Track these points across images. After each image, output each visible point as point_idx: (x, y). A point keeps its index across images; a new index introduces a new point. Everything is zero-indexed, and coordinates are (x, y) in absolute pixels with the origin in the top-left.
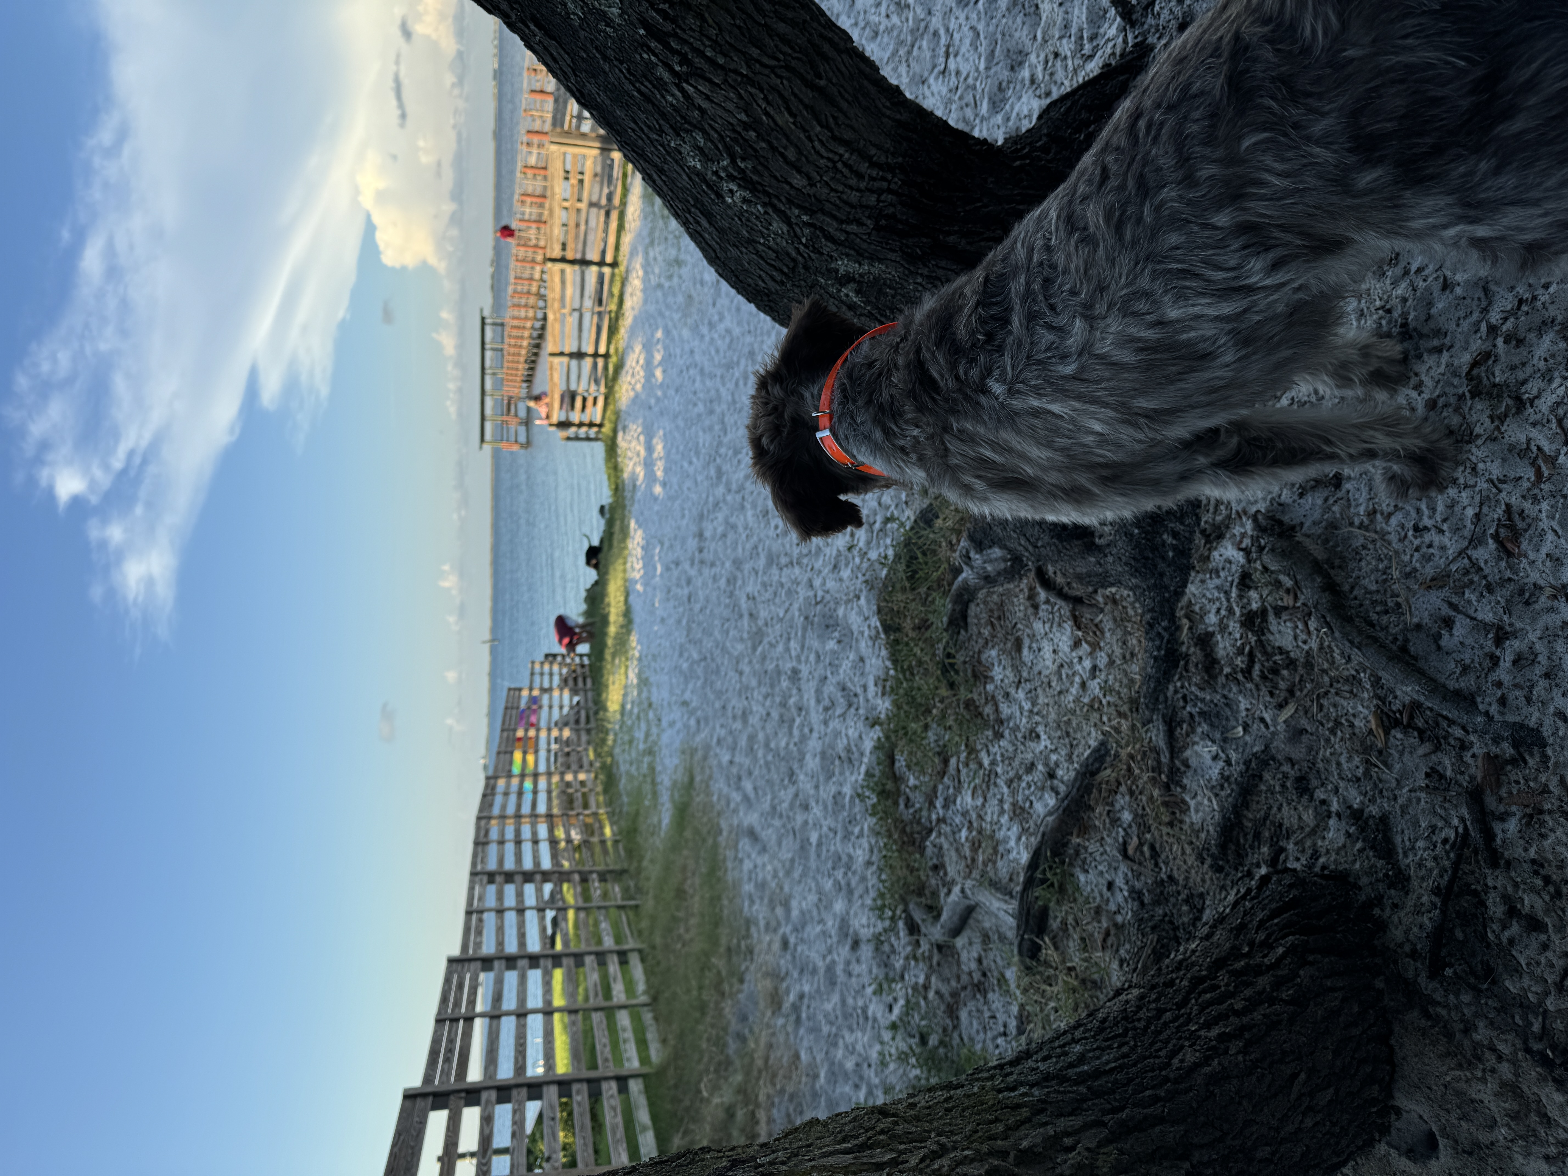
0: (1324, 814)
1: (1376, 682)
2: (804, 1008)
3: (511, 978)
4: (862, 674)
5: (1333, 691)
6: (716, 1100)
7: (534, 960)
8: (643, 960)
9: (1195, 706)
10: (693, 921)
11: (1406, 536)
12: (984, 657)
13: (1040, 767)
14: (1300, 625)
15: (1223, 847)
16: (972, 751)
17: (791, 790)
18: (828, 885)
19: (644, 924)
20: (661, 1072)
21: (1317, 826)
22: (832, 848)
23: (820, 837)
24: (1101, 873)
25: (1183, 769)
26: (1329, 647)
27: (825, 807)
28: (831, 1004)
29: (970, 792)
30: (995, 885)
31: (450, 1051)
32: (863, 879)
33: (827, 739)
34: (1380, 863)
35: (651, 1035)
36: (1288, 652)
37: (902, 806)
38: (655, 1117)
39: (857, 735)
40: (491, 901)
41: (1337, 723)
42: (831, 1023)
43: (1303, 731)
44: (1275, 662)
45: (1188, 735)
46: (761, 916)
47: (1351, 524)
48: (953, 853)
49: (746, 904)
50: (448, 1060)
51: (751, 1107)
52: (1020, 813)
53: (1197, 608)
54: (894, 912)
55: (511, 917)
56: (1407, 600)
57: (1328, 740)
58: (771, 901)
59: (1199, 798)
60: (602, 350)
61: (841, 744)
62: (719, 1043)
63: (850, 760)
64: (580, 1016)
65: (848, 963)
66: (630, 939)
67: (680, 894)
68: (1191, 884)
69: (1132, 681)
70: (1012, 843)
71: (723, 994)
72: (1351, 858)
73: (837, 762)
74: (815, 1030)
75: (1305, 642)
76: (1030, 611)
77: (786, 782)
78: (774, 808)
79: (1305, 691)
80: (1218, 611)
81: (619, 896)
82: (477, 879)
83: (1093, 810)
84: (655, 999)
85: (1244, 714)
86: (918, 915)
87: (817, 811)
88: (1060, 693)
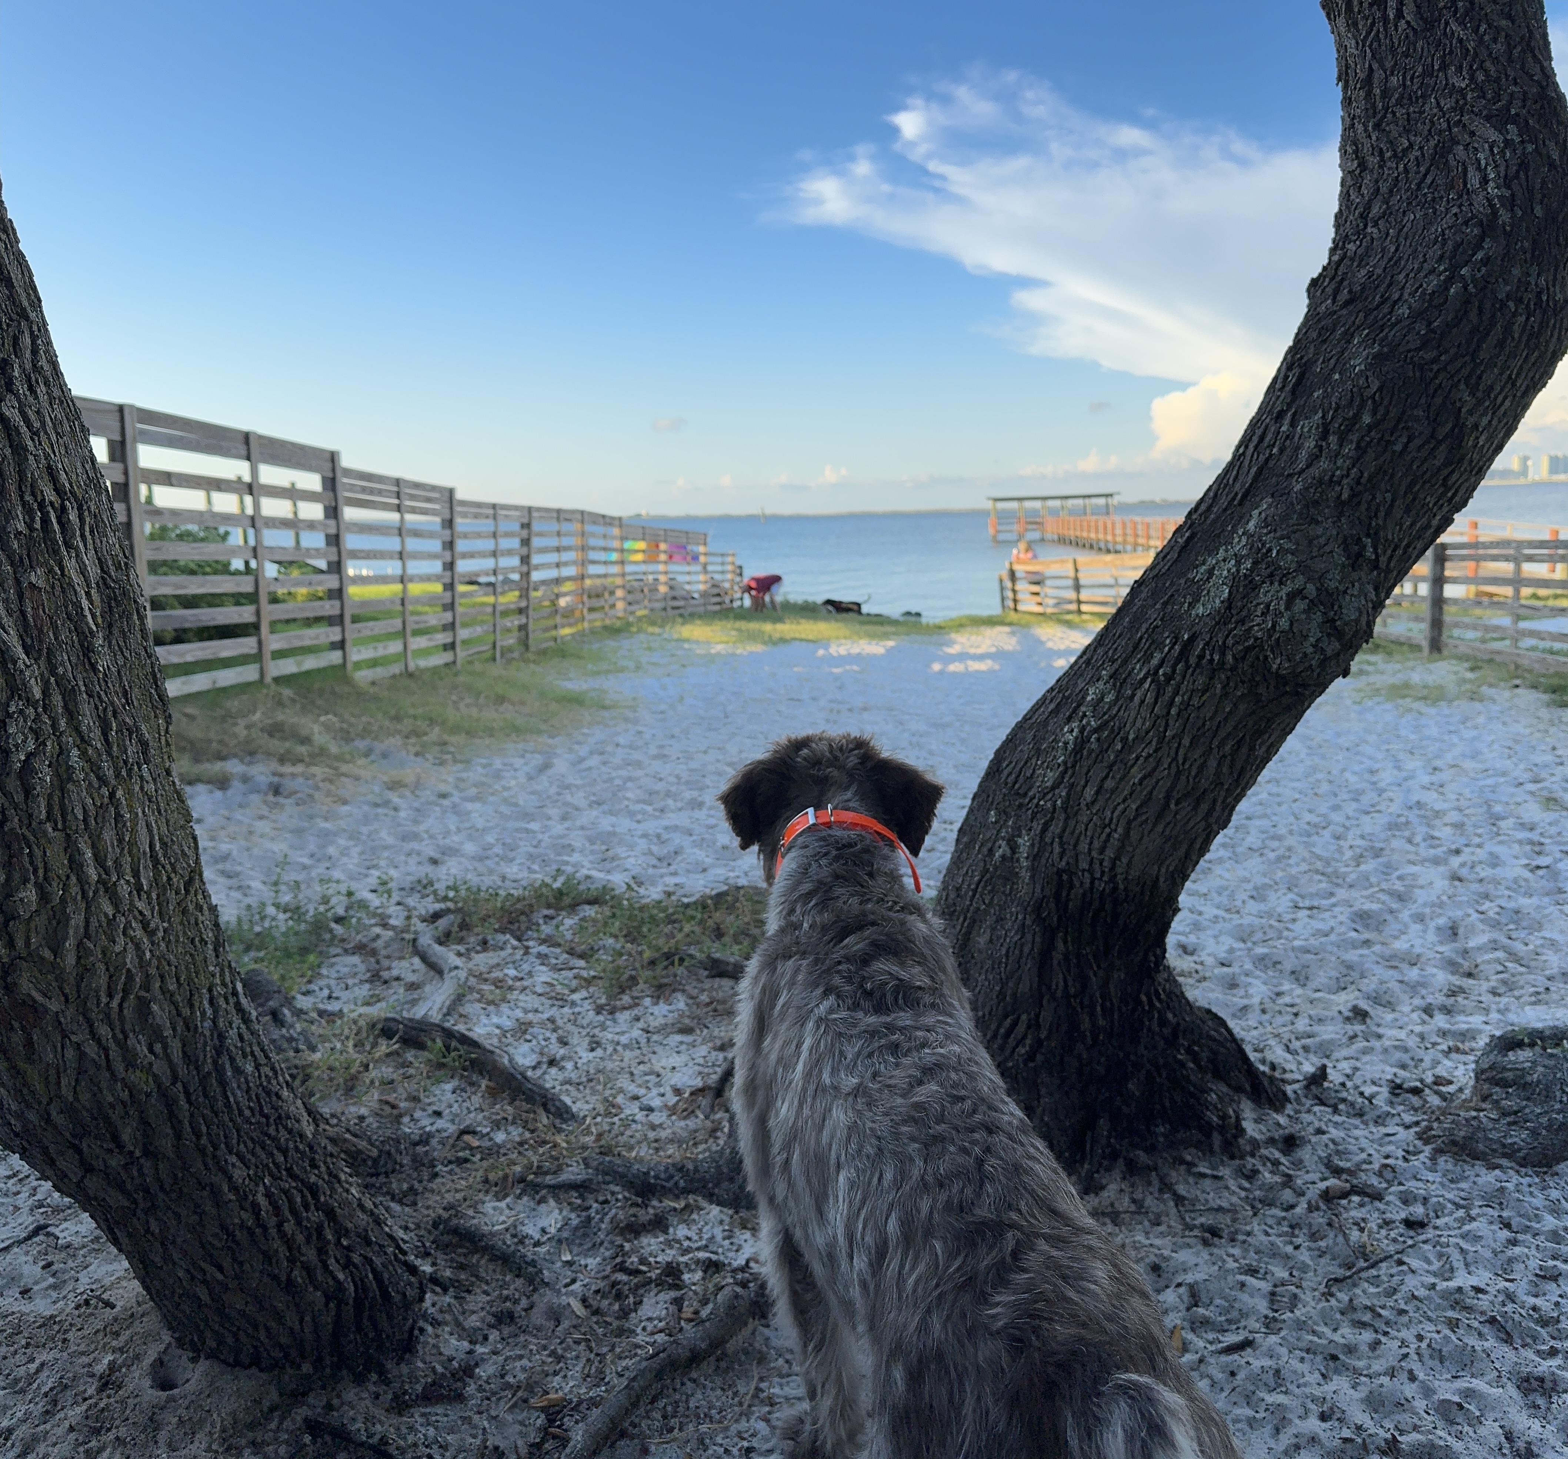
0: (475, 1337)
1: (594, 1403)
2: (386, 811)
3: (435, 546)
4: (688, 871)
5: (592, 1356)
6: (316, 728)
7: (450, 566)
8: (447, 665)
9: (597, 1212)
10: (474, 712)
11: (744, 1439)
12: (679, 995)
13: (562, 1052)
14: (662, 1325)
15: (455, 1231)
16: (589, 982)
17: (583, 804)
18: (490, 839)
19: (478, 667)
20: (347, 680)
21: (464, 1329)
22: (522, 843)
23: (534, 832)
24: (451, 1106)
25: (537, 1197)
26: (636, 1355)
27: (561, 837)
28: (386, 837)
29: (549, 980)
30: (459, 999)
31: (371, 491)
32: (491, 872)
33: (628, 837)
34: (419, 1388)
35: (379, 673)
36: (636, 1311)
37: (546, 912)
38: (308, 673)
39: (628, 866)
40: (503, 527)
41: (559, 1359)
42: (369, 836)
43: (558, 1322)
44: (627, 1297)
45: (569, 1204)
46: (471, 774)
47: (761, 1379)
48: (495, 961)
49: (484, 761)
50: (364, 490)
51: (307, 759)
52: (523, 1029)
53: (695, 1216)
54: (451, 900)
55: (489, 544)
56: (674, 1440)
57: (545, 1348)
58: (483, 784)
59: (507, 1212)
60: (1084, 608)
61: (622, 851)
62: (365, 733)
63: (604, 860)
64: (400, 608)
65: (419, 854)
66: (465, 653)
67: (501, 700)
68: (427, 1195)
69: (631, 1148)
70: (495, 1020)
71: (407, 737)
72: (428, 1359)
73: (604, 847)
74: (366, 820)
75: (644, 1329)
76: (718, 1043)
77: (593, 798)
78: (568, 787)
79: (596, 1327)
80: (689, 1239)
81: (505, 643)
82: (526, 513)
83: (510, 1104)
84: (411, 675)
85: (583, 1262)
86: (442, 923)
87: (558, 828)
88: (632, 1074)
